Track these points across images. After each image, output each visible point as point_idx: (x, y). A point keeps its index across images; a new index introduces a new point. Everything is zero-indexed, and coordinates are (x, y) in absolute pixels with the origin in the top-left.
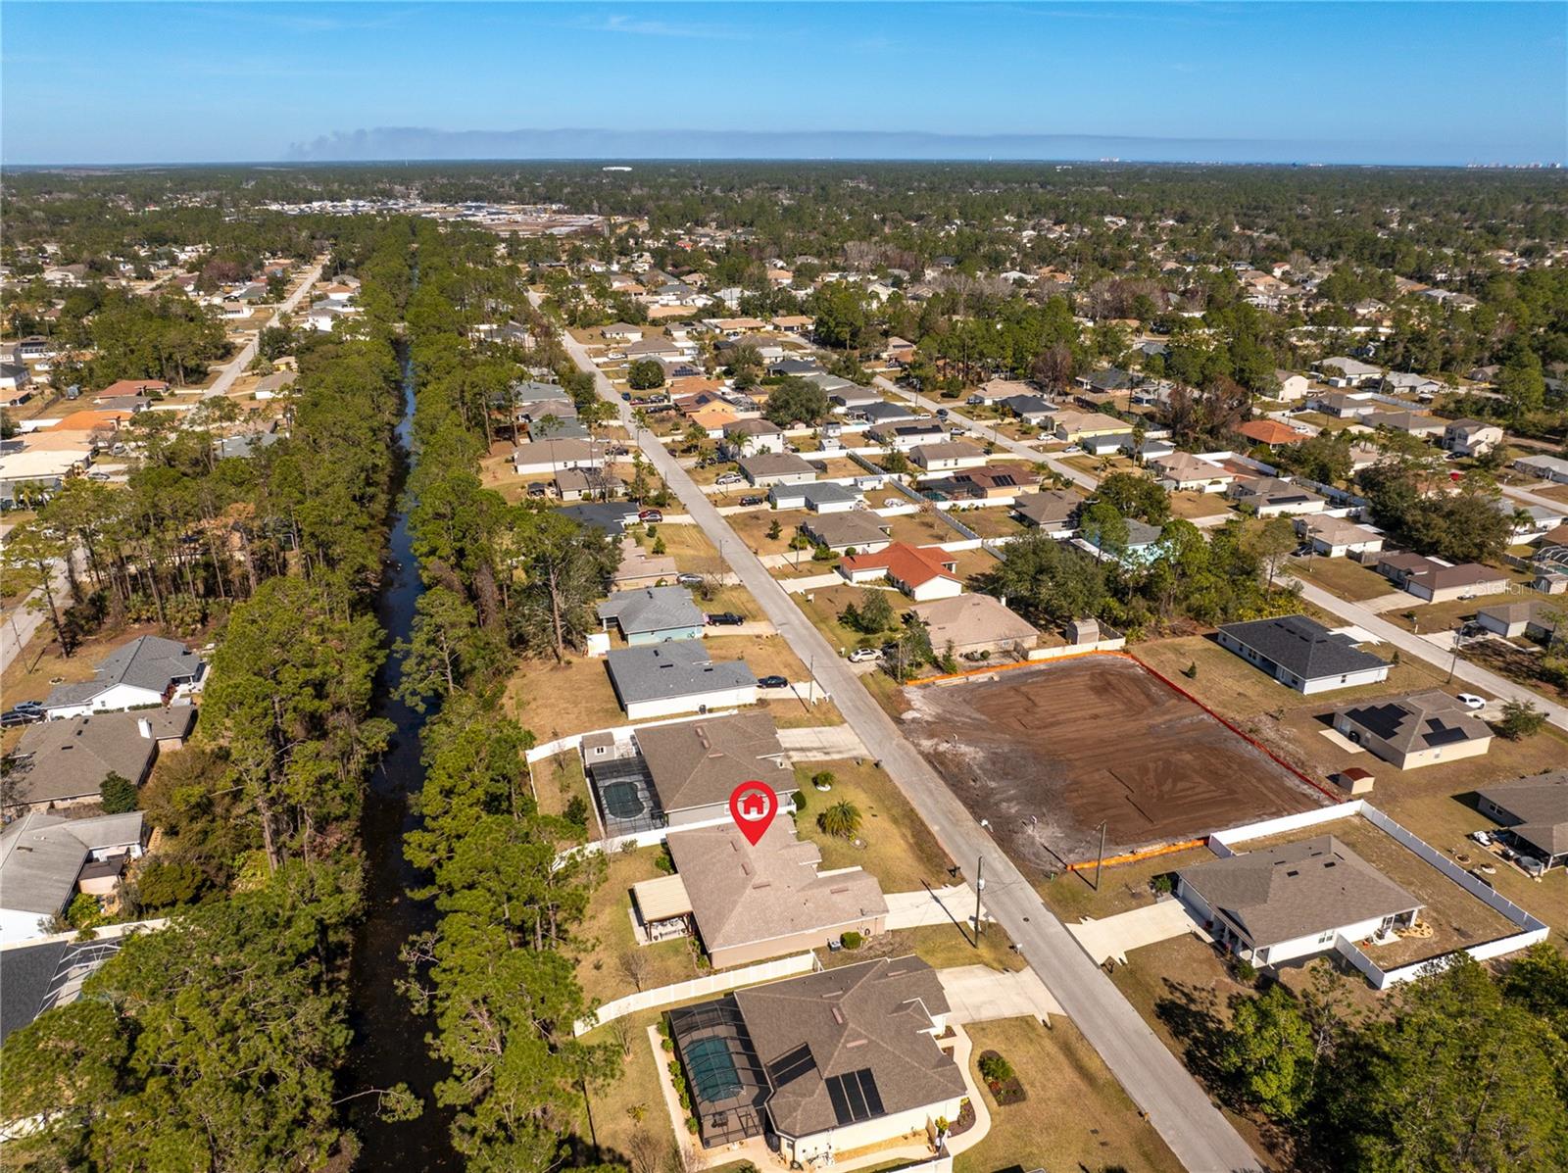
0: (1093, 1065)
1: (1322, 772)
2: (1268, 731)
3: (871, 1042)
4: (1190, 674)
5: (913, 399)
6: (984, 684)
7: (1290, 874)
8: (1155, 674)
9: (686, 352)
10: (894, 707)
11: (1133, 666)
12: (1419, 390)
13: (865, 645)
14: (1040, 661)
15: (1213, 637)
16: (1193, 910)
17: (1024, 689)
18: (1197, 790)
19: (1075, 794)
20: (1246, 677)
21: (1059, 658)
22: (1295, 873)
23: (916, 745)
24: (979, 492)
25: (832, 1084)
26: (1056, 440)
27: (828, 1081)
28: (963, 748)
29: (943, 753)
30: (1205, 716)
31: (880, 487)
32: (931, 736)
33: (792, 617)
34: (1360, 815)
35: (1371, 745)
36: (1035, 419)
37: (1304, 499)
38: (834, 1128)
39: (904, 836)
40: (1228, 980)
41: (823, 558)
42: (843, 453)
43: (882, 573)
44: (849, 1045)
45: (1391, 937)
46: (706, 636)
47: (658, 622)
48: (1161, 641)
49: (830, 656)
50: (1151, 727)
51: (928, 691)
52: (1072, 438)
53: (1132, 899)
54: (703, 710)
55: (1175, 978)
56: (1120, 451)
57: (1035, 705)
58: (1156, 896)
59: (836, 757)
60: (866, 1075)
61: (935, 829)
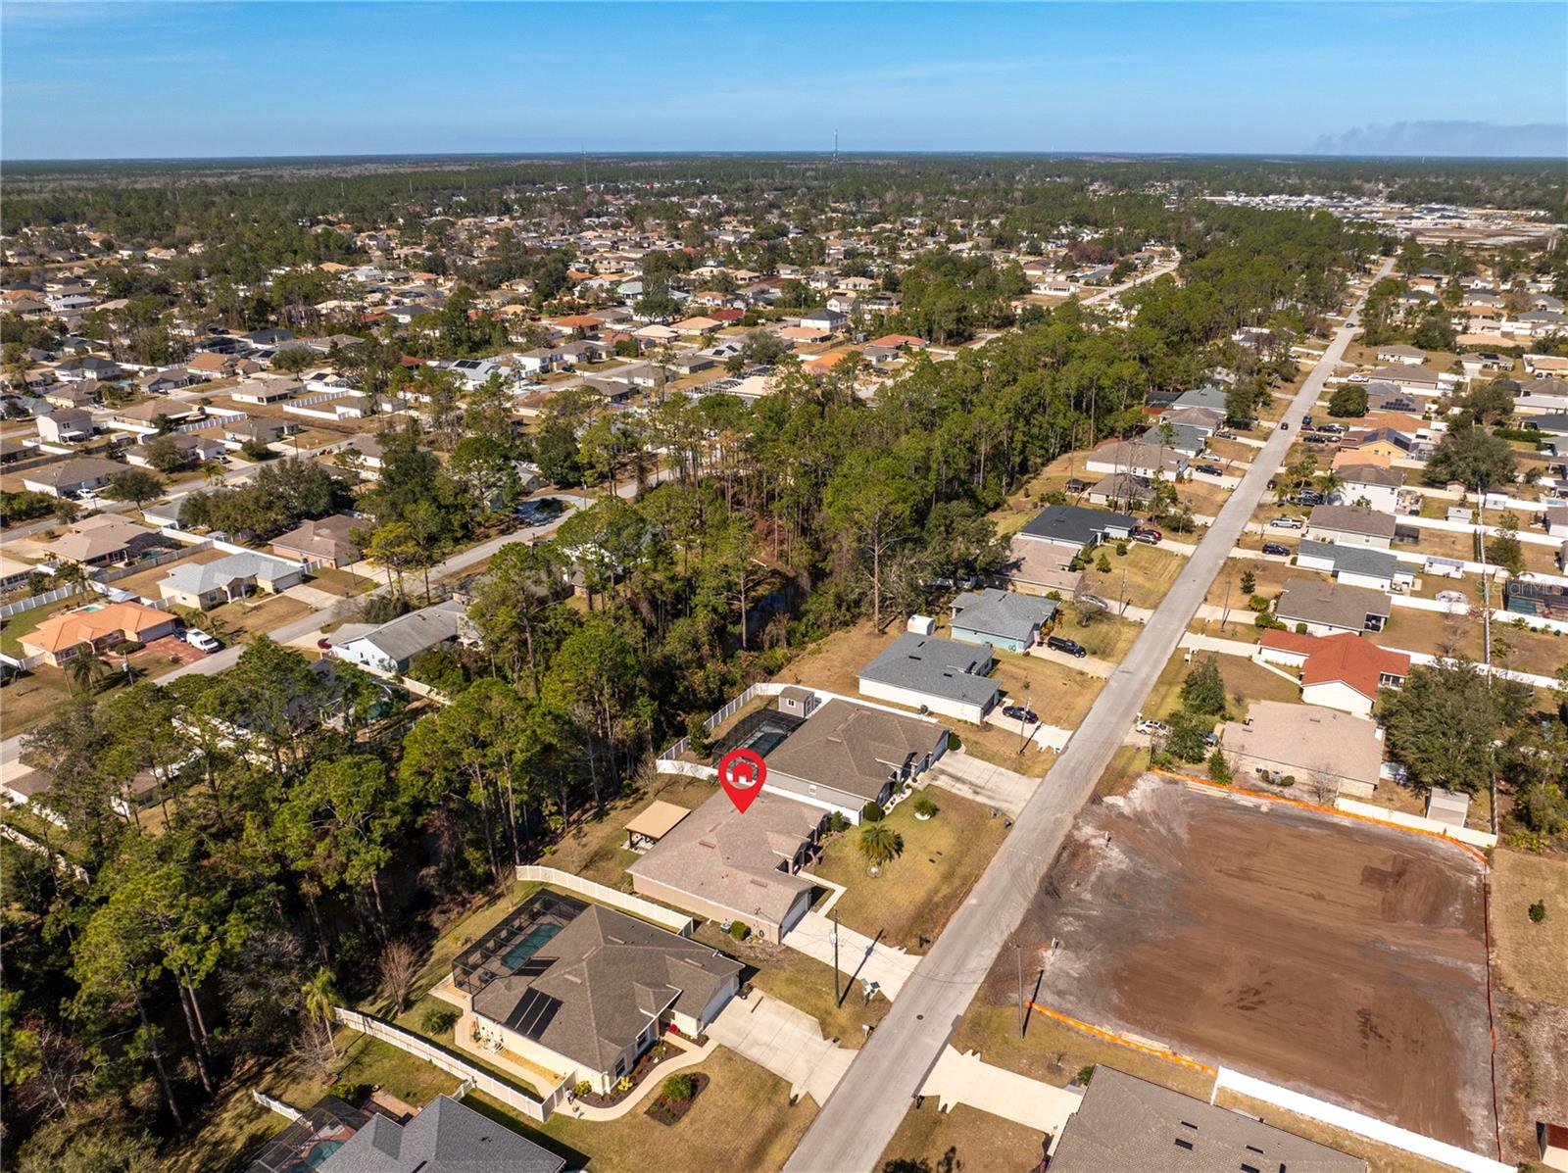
1: (1541, 1113)
3: (582, 985)
4: (1534, 914)
6: (1245, 808)
7: (1179, 1142)
8: (1487, 894)
10: (1111, 786)
11: (1470, 871)
13: (1171, 720)
14: (1348, 815)
17: (1279, 832)
19: (1157, 951)
21: (1379, 822)
22: (1189, 1146)
23: (1076, 827)
25: (531, 993)
27: (530, 989)
28: (1114, 852)
29: (1089, 847)
31: (1458, 575)
33: (1145, 670)
38: (499, 1023)
39: (936, 891)
41: (1262, 625)
42: (1470, 529)
44: (567, 976)
46: (1027, 654)
47: (985, 624)
50: (1377, 941)
51: (1170, 787)
54: (924, 710)
55: (963, 1156)
58: (1073, 1082)
59: (980, 799)
60: (556, 1004)
61: (971, 901)
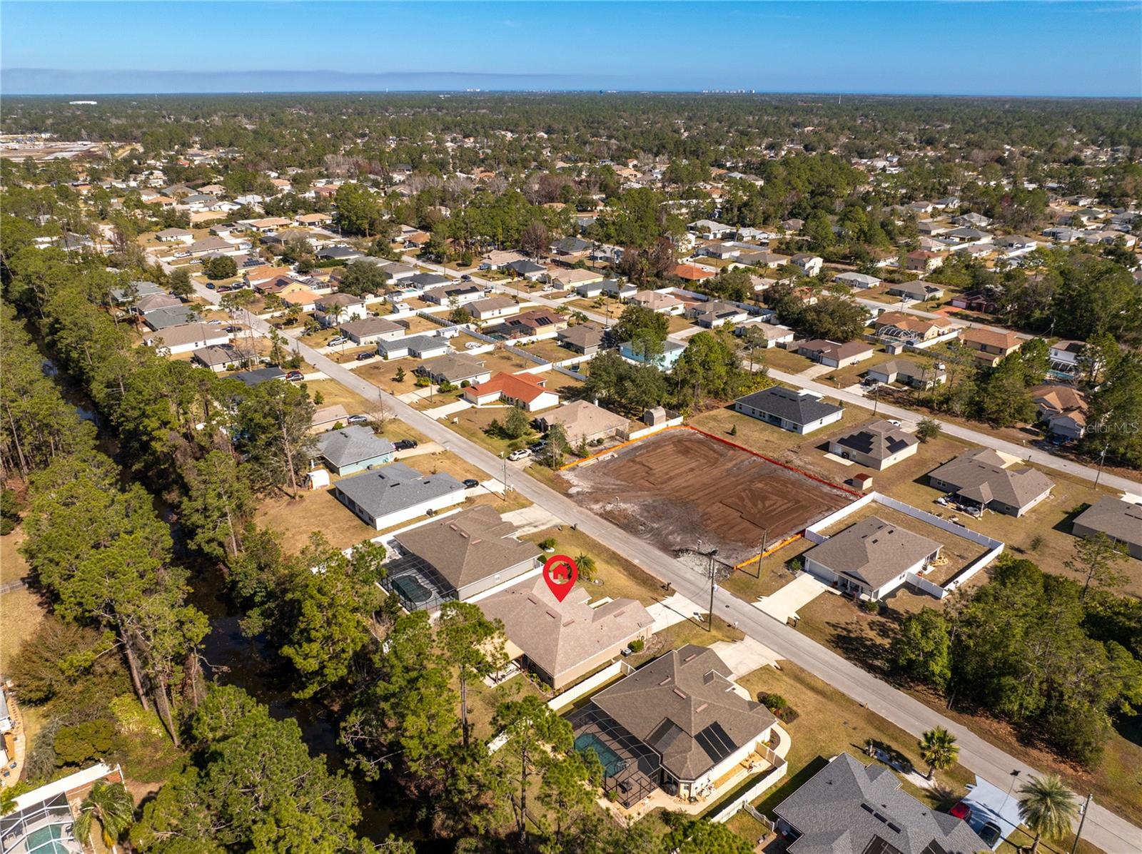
0: (819, 685)
1: (839, 480)
2: (797, 462)
3: (709, 704)
4: (733, 433)
5: (439, 270)
6: (608, 462)
7: (874, 542)
8: (711, 436)
9: (241, 247)
10: (562, 488)
11: (695, 434)
12: (757, 237)
13: (515, 448)
14: (637, 440)
15: (732, 407)
16: (819, 577)
17: (638, 460)
18: (778, 504)
19: (709, 522)
20: (766, 430)
21: (647, 436)
22: (876, 541)
23: (591, 510)
24: (528, 331)
25: (699, 738)
26: (555, 290)
27: (696, 737)
28: (623, 506)
29: (611, 511)
30: (754, 458)
31: (456, 335)
32: (597, 501)
33: (449, 436)
34: (874, 501)
35: (856, 459)
36: (535, 276)
37: (735, 313)
38: (713, 766)
39: (620, 571)
40: (862, 614)
41: (446, 390)
42: (413, 313)
43: (497, 396)
44: (698, 710)
45: (930, 568)
46: (396, 460)
47: (357, 455)
48: (702, 415)
49: (494, 460)
50: (728, 470)
51: (577, 471)
52: (567, 287)
53: (782, 580)
54: (430, 513)
55: (833, 621)
56: (602, 294)
57: (651, 469)
58: (793, 574)
59: (543, 528)
60: (716, 726)
61: (636, 562)
